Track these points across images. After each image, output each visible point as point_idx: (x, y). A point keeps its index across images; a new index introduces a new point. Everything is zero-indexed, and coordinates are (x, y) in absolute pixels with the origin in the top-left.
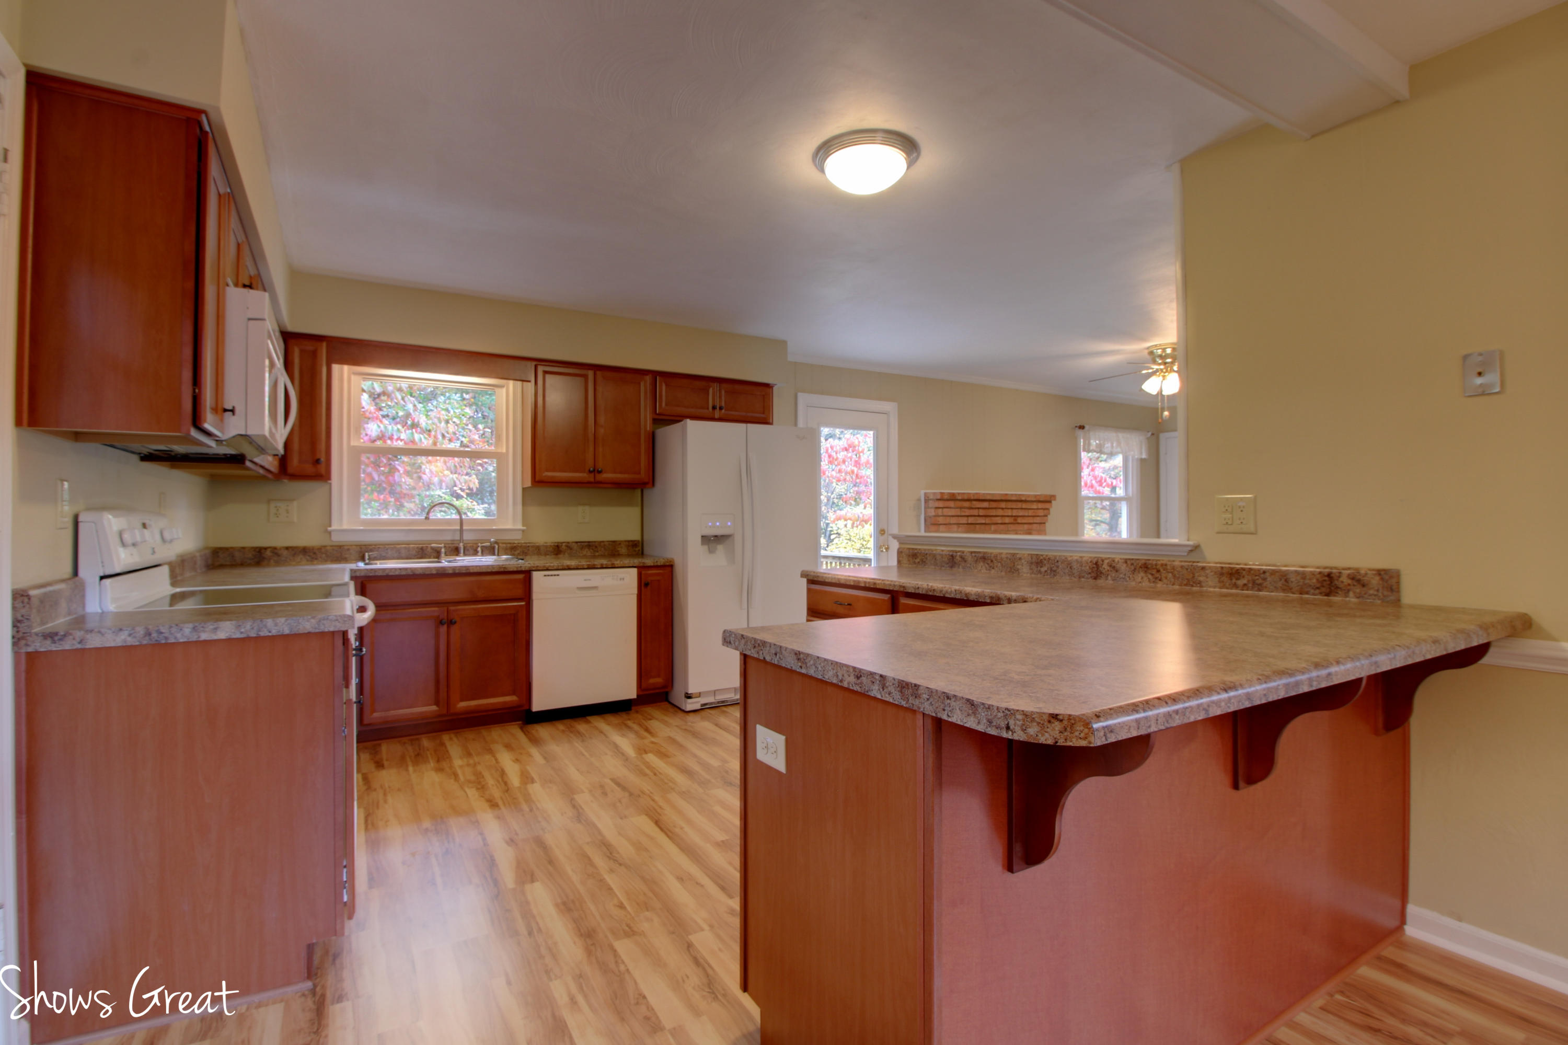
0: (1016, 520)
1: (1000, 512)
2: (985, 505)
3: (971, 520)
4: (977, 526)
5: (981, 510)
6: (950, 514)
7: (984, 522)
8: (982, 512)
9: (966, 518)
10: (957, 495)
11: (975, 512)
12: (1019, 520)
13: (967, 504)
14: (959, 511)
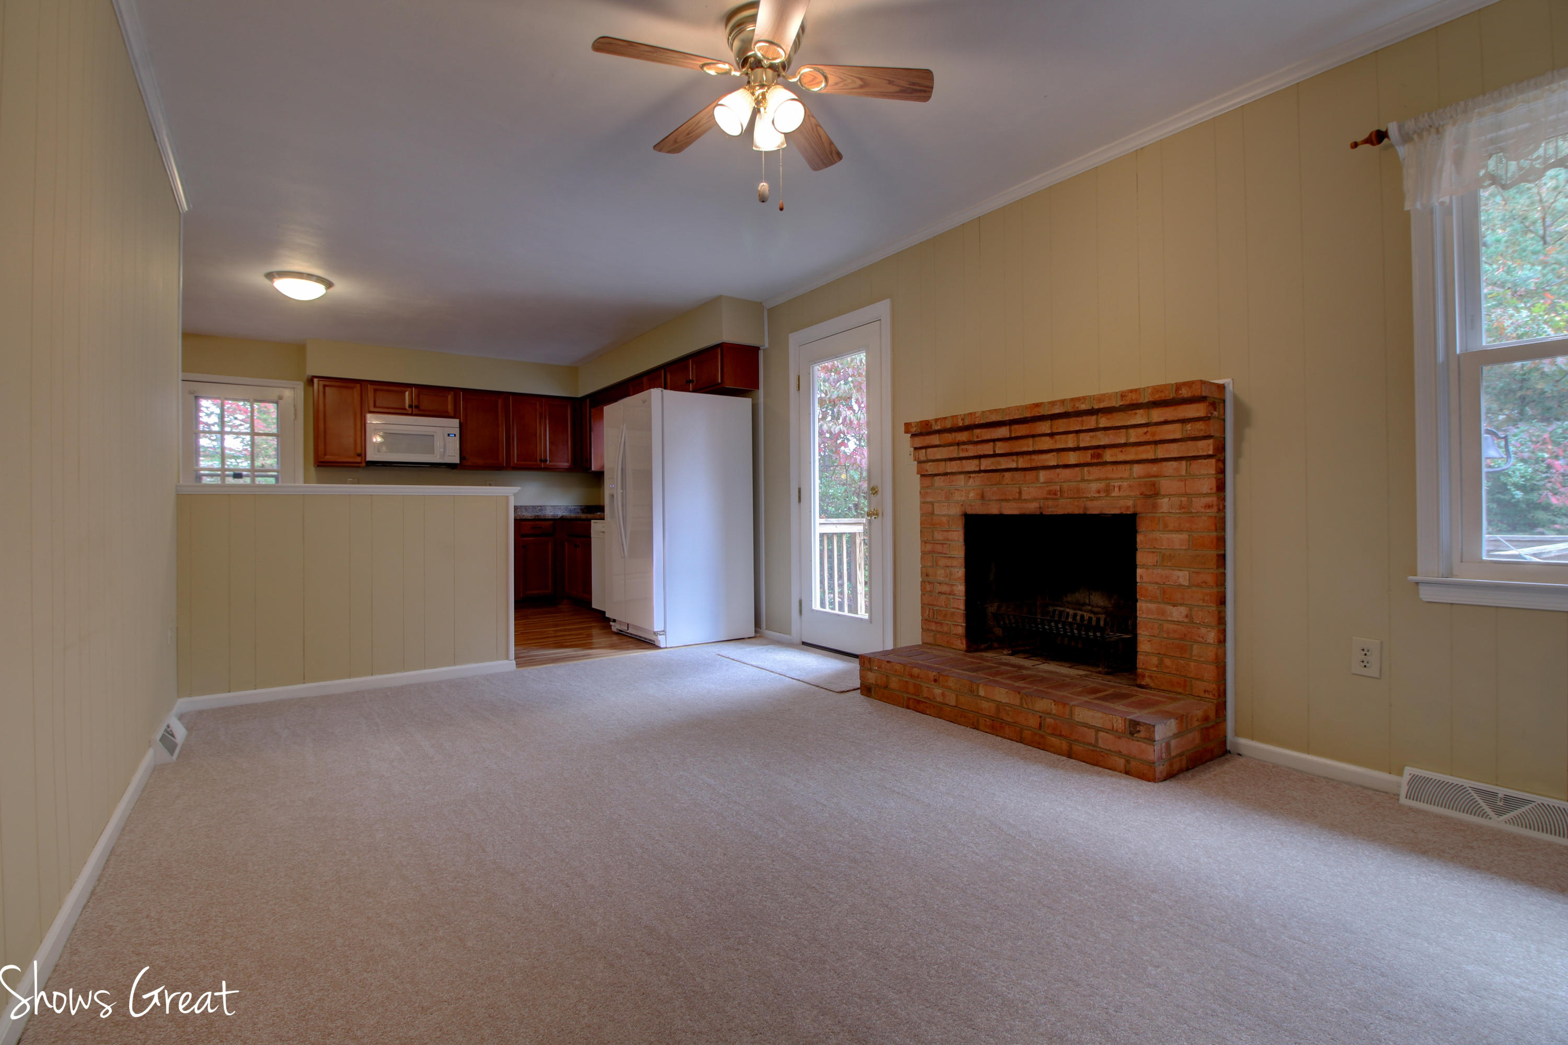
0: (1099, 456)
1: (1046, 444)
2: (1003, 432)
3: (986, 464)
4: (1009, 475)
5: (999, 444)
6: (939, 457)
7: (1014, 465)
8: (1001, 448)
9: (976, 462)
10: (933, 423)
11: (987, 449)
12: (1108, 456)
13: (963, 436)
14: (957, 451)
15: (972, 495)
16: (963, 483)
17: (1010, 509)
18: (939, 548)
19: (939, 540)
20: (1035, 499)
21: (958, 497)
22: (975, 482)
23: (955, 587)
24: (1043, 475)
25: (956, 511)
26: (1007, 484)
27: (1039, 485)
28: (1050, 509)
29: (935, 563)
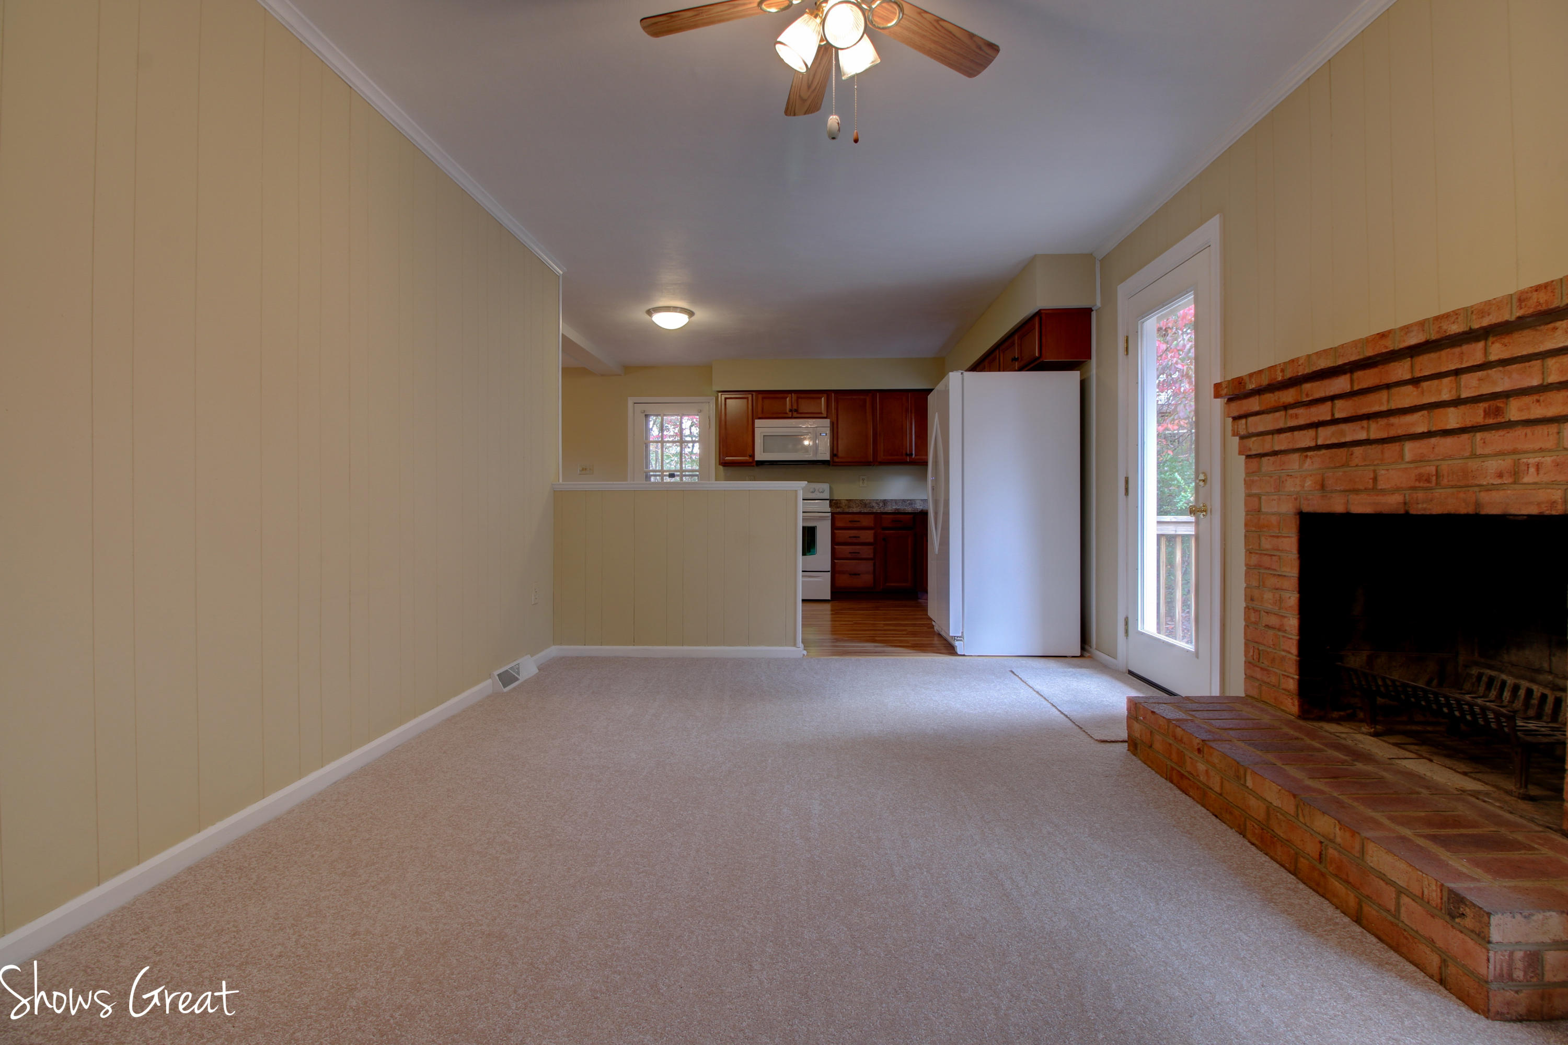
0: (1497, 411)
1: (1407, 397)
2: (1341, 384)
3: (1326, 435)
4: (1358, 451)
5: (1339, 403)
6: (1261, 429)
7: (1362, 436)
8: (1343, 409)
9: (1311, 433)
10: (1247, 380)
11: (1322, 412)
12: (1514, 410)
13: (1288, 396)
14: (1284, 417)
15: (1308, 483)
16: (1296, 466)
17: (1361, 505)
18: (1266, 560)
19: (1267, 550)
20: (1397, 490)
21: (1291, 486)
22: (1314, 464)
23: (1286, 619)
24: (1410, 449)
25: (1288, 508)
26: (1357, 466)
27: (1403, 466)
28: (1420, 506)
29: (1261, 584)
